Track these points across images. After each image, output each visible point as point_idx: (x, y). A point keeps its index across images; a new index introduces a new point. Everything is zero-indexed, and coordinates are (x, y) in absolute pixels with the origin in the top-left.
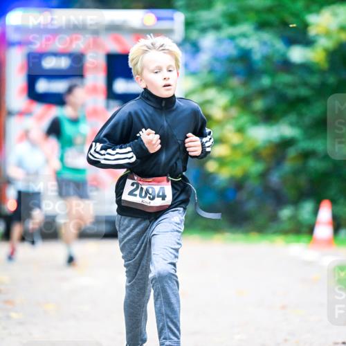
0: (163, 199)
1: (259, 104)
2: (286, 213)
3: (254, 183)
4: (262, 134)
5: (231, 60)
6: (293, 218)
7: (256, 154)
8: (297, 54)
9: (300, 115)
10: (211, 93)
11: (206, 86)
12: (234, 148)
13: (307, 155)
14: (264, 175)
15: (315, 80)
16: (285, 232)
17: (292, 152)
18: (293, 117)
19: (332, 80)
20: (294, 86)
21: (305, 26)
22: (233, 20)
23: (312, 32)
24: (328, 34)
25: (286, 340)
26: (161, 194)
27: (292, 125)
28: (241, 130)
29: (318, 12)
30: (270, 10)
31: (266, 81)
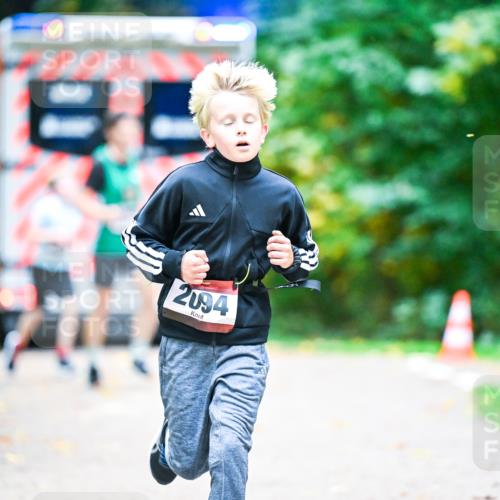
0: (223, 313)
1: (365, 153)
2: (404, 310)
3: (358, 267)
4: (370, 197)
5: (324, 89)
6: (416, 318)
7: (361, 226)
8: (420, 81)
9: (424, 169)
10: (297, 137)
11: (288, 127)
12: (330, 216)
13: (434, 227)
14: (372, 256)
15: (445, 118)
16: (403, 338)
17: (413, 223)
18: (414, 171)
19: (470, 117)
20: (415, 128)
21: (432, 40)
22: (327, 31)
23: (442, 49)
24: (464, 52)
26: (220, 306)
27: (413, 182)
28: (339, 190)
29: (449, 19)
30: (381, 17)
31: (375, 120)
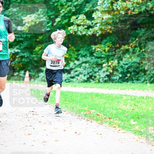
2: (16, 74)
13: (22, 57)
15: (25, 36)
16: (16, 80)
25: (16, 111)
27: (17, 49)
